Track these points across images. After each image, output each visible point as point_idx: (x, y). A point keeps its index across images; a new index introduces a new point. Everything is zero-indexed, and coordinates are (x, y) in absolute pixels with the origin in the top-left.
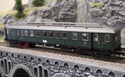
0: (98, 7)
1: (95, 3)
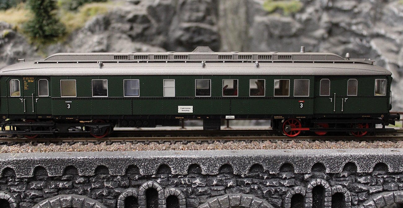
0: (286, 12)
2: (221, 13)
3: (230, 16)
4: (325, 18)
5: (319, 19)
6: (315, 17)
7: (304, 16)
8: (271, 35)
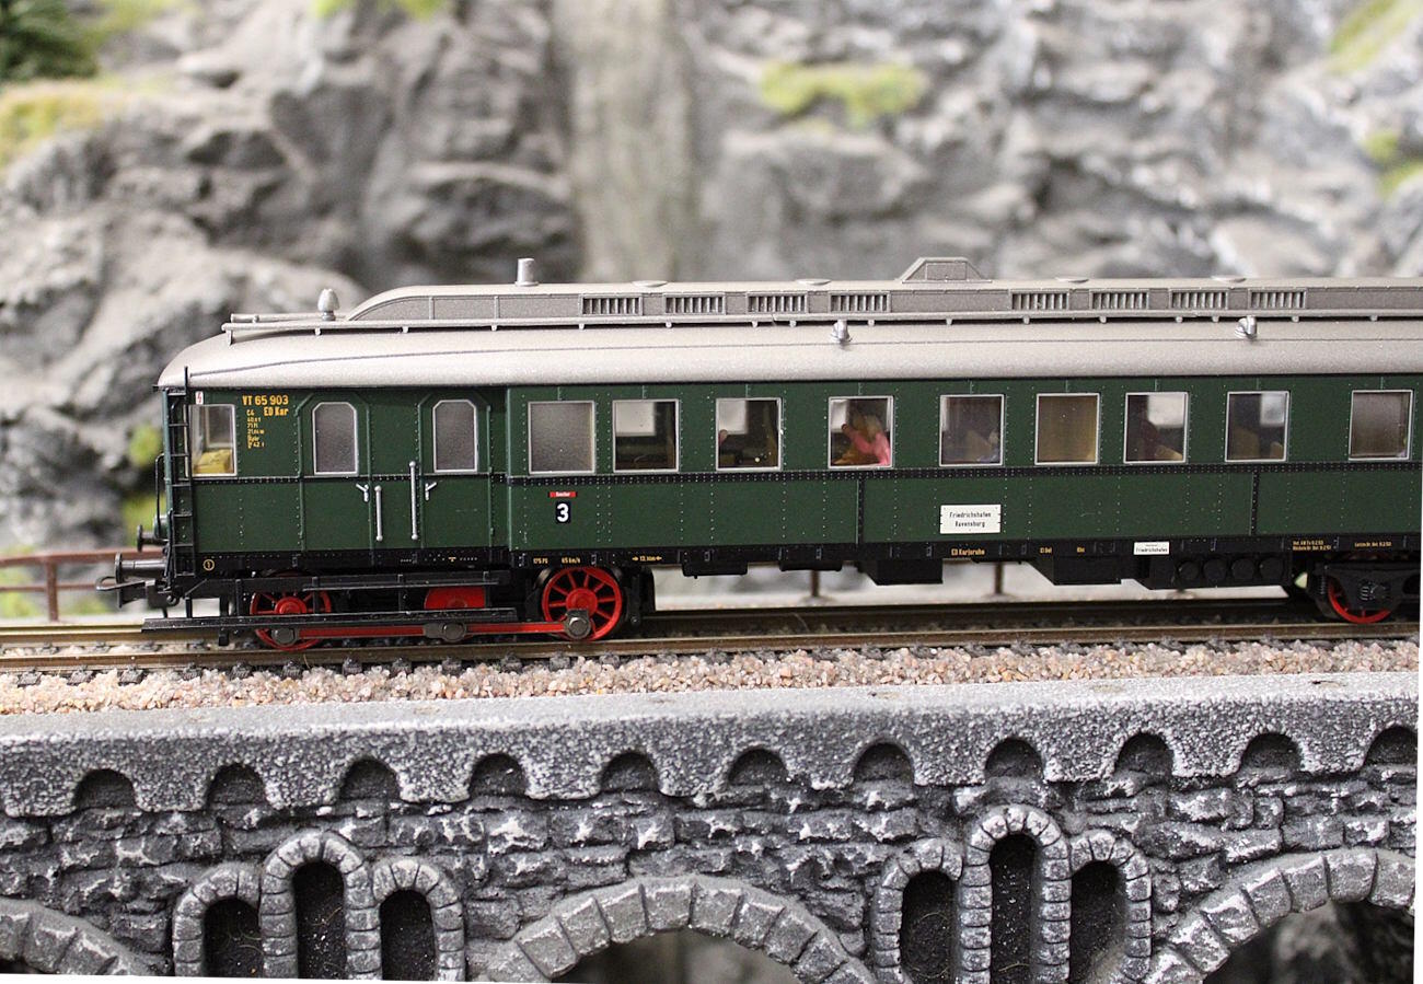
0: (859, 116)
1: (812, 62)
2: (584, 121)
3: (621, 133)
4: (1023, 136)
5: (998, 140)
6: (979, 135)
7: (934, 132)
8: (795, 214)
